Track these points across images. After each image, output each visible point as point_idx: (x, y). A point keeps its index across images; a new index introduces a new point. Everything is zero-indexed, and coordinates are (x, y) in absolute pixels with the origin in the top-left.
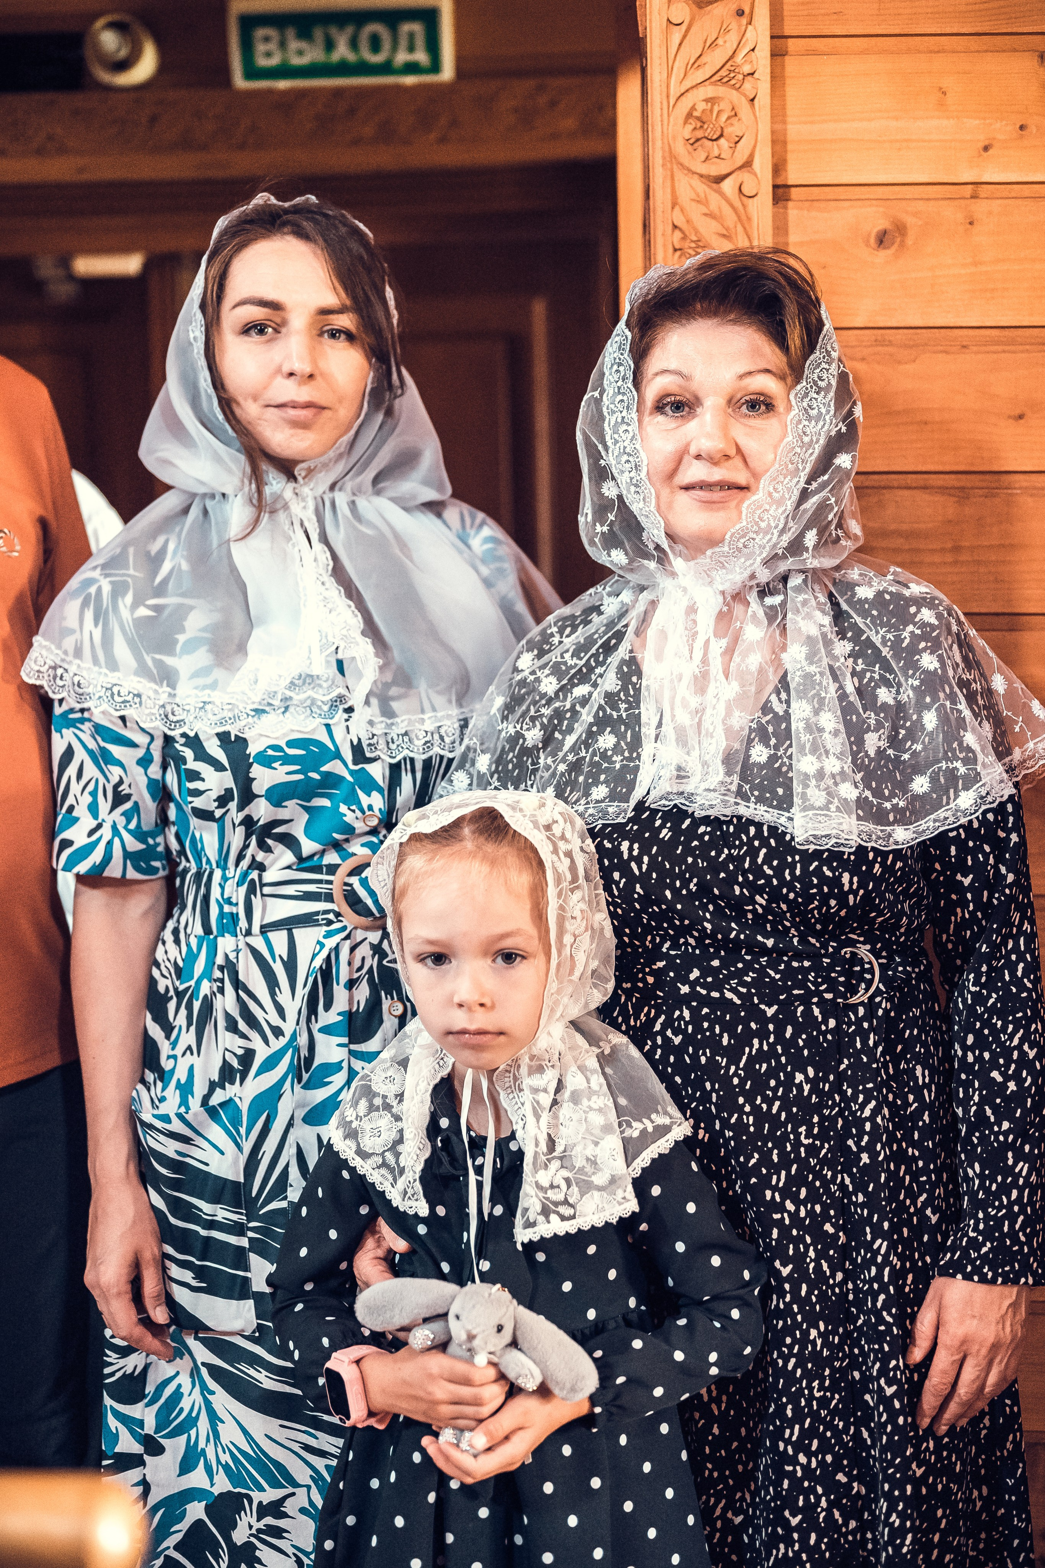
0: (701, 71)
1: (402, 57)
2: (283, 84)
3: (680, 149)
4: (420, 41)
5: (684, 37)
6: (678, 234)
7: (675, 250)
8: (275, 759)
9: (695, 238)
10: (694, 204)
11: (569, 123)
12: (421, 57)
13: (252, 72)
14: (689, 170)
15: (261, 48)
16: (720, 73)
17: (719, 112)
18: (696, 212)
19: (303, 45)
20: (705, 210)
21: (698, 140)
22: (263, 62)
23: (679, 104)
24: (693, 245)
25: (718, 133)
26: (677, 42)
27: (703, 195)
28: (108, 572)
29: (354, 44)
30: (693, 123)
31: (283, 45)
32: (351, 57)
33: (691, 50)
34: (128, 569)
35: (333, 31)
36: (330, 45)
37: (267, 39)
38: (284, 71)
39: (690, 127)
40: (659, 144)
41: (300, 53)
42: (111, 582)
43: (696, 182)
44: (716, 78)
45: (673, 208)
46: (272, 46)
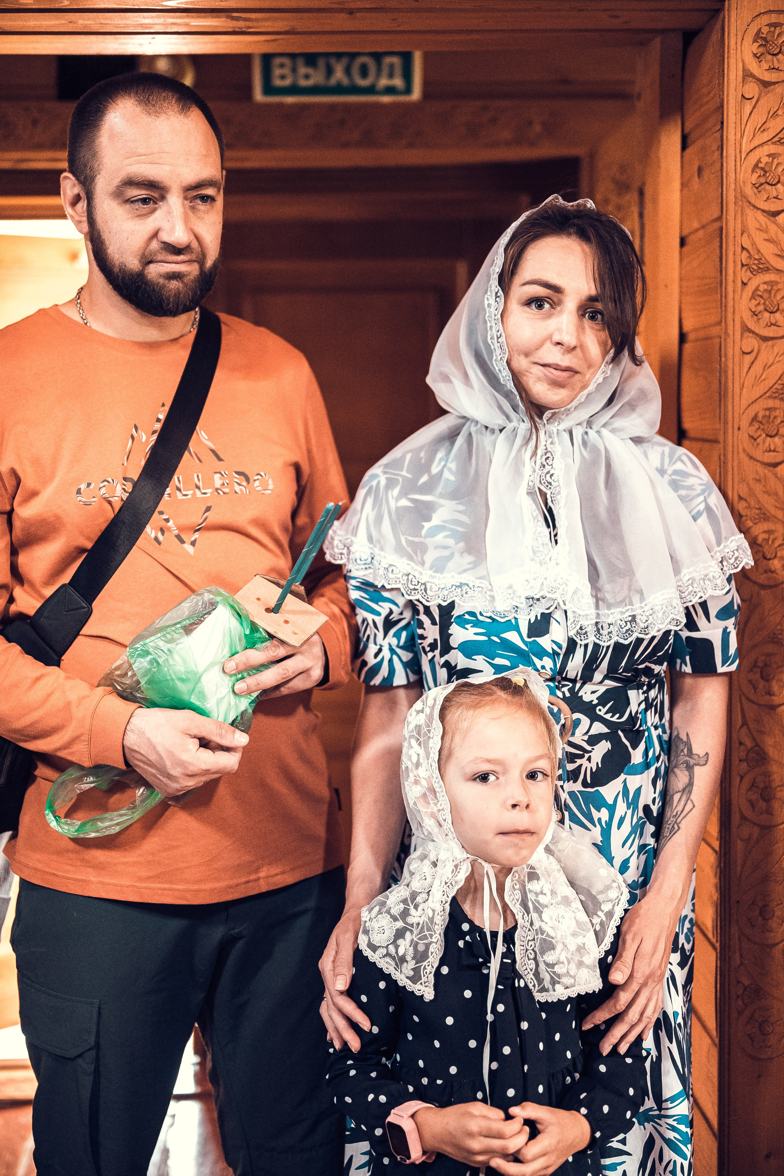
0: (765, 133)
1: (384, 82)
2: (290, 100)
3: (749, 191)
4: (398, 71)
5: (754, 107)
6: (745, 254)
7: (743, 265)
8: (468, 622)
9: (757, 257)
10: (758, 232)
11: (507, 135)
12: (398, 82)
13: (269, 89)
14: (755, 207)
15: (277, 72)
16: (778, 136)
17: (778, 164)
18: (759, 238)
19: (310, 71)
20: (765, 236)
21: (762, 184)
22: (278, 83)
23: (749, 157)
24: (756, 262)
25: (777, 180)
26: (749, 112)
27: (764, 226)
28: (387, 470)
29: (348, 71)
30: (760, 172)
31: (294, 70)
32: (346, 82)
33: (759, 118)
34: (402, 470)
35: (333, 61)
36: (330, 71)
37: (282, 66)
38: (294, 90)
39: (756, 175)
40: (732, 186)
41: (307, 77)
42: (387, 478)
43: (759, 215)
44: (776, 139)
45: (742, 234)
46: (286, 71)
